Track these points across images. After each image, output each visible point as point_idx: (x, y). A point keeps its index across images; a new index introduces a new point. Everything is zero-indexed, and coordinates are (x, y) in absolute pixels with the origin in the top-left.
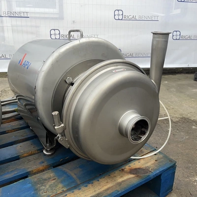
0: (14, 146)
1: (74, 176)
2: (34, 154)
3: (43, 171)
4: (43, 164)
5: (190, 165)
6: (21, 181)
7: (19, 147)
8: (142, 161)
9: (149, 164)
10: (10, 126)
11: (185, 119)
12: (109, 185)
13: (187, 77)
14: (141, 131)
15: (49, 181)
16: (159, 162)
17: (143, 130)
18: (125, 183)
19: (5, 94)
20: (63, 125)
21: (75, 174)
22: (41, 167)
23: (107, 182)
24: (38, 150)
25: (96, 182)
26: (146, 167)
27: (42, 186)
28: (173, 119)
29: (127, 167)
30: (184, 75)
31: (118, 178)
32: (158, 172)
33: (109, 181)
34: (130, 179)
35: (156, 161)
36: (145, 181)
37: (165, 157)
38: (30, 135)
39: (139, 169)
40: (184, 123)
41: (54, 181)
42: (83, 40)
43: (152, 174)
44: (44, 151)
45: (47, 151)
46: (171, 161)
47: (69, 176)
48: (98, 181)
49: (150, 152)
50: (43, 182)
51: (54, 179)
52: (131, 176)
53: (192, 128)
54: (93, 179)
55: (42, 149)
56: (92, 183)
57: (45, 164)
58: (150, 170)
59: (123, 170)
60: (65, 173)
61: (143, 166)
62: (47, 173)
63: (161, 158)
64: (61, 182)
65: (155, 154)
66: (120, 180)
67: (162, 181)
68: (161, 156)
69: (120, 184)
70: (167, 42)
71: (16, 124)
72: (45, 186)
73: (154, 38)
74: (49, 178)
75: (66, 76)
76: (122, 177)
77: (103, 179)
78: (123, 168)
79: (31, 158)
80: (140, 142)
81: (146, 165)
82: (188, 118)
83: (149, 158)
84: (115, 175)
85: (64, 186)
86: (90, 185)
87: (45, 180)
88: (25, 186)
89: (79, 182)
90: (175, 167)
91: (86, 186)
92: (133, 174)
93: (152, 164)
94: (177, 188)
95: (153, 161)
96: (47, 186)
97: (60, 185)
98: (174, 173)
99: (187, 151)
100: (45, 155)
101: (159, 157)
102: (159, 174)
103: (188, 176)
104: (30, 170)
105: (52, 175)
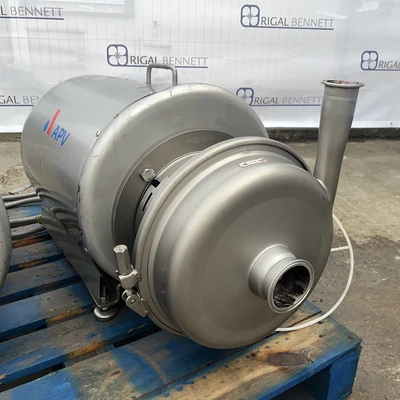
0: (36, 298)
1: (157, 367)
2: (76, 316)
3: (93, 353)
4: (93, 340)
5: (389, 340)
6: (50, 375)
7: (46, 302)
8: (293, 337)
9: (306, 344)
10: (26, 254)
11: (380, 239)
12: (227, 388)
13: (388, 147)
14: (295, 285)
15: (105, 377)
16: (328, 340)
17: (298, 283)
18: (258, 383)
19: (15, 178)
20: (135, 272)
21: (158, 363)
22: (89, 346)
23: (222, 382)
24: (82, 308)
25: (199, 381)
26: (300, 351)
27: (92, 387)
28: (357, 240)
29: (262, 350)
30: (380, 141)
31: (244, 373)
32: (324, 360)
33: (226, 378)
34: (267, 375)
35: (321, 336)
36: (297, 380)
37: (340, 328)
38: (66, 274)
39: (287, 353)
40: (378, 247)
41: (115, 377)
42: (179, 91)
43: (313, 366)
44: (96, 311)
45: (101, 311)
46: (351, 336)
47: (145, 367)
48: (205, 378)
49: (310, 317)
50: (93, 377)
51: (116, 373)
52: (271, 369)
53: (394, 260)
54: (195, 374)
55: (92, 305)
56: (193, 383)
57: (99, 339)
58: (309, 356)
59: (253, 355)
60: (137, 359)
61: (296, 348)
62: (102, 358)
63: (332, 332)
64: (131, 379)
65: (320, 323)
66: (248, 377)
67: (332, 378)
68: (332, 326)
69: (247, 386)
70: (353, 103)
71: (37, 249)
72: (98, 387)
73: (326, 93)
74: (107, 371)
75: (141, 166)
76: (251, 370)
77: (215, 375)
78: (255, 351)
79: (69, 324)
80: (291, 309)
81: (302, 346)
82: (387, 239)
83: (308, 330)
84: (238, 365)
85: (137, 389)
86: (188, 388)
87: (99, 373)
88: (59, 387)
89: (165, 380)
90: (360, 351)
91: (181, 389)
92: (275, 365)
93: (313, 344)
94: (361, 389)
95: (315, 338)
96: (103, 388)
97: (129, 386)
98: (357, 361)
99: (384, 309)
100: (97, 319)
101: (328, 328)
102: (327, 365)
103: (383, 363)
104: (67, 351)
105: (112, 363)
